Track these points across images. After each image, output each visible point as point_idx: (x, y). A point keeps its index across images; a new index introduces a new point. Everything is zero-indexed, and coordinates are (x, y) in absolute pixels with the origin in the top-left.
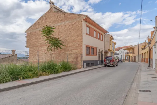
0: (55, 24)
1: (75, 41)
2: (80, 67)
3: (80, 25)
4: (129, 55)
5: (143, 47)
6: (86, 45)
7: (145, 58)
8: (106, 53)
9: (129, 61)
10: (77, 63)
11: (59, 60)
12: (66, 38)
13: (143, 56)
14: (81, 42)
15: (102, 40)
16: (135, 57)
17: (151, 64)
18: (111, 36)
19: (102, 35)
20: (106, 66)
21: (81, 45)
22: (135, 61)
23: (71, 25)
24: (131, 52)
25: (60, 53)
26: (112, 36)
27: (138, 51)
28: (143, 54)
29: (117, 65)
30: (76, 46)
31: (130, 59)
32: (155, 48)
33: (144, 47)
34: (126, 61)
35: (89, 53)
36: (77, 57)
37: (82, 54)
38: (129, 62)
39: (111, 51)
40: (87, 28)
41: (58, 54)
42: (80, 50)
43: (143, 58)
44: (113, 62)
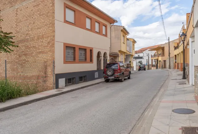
0: (12, 6)
1: (43, 37)
2: (52, 86)
3: (51, 5)
4: (157, 58)
5: (176, 46)
6: (64, 44)
7: (179, 62)
8: (114, 56)
9: (157, 68)
10: (45, 79)
11: (17, 74)
12: (29, 31)
13: (176, 59)
14: (52, 37)
15: (106, 35)
16: (165, 61)
17: (188, 74)
18: (122, 29)
19: (106, 27)
20: (107, 81)
21: (52, 44)
22: (165, 67)
23: (36, 6)
24: (159, 53)
25: (20, 61)
26: (124, 29)
27: (169, 52)
28: (176, 56)
29: (129, 78)
30: (44, 47)
31: (159, 64)
32: (193, 43)
33: (178, 44)
34: (152, 68)
35: (74, 59)
36: (46, 67)
37: (54, 62)
38: (157, 70)
39: (125, 53)
40: (67, 10)
41: (16, 62)
42: (51, 54)
43: (176, 62)
44: (118, 73)
